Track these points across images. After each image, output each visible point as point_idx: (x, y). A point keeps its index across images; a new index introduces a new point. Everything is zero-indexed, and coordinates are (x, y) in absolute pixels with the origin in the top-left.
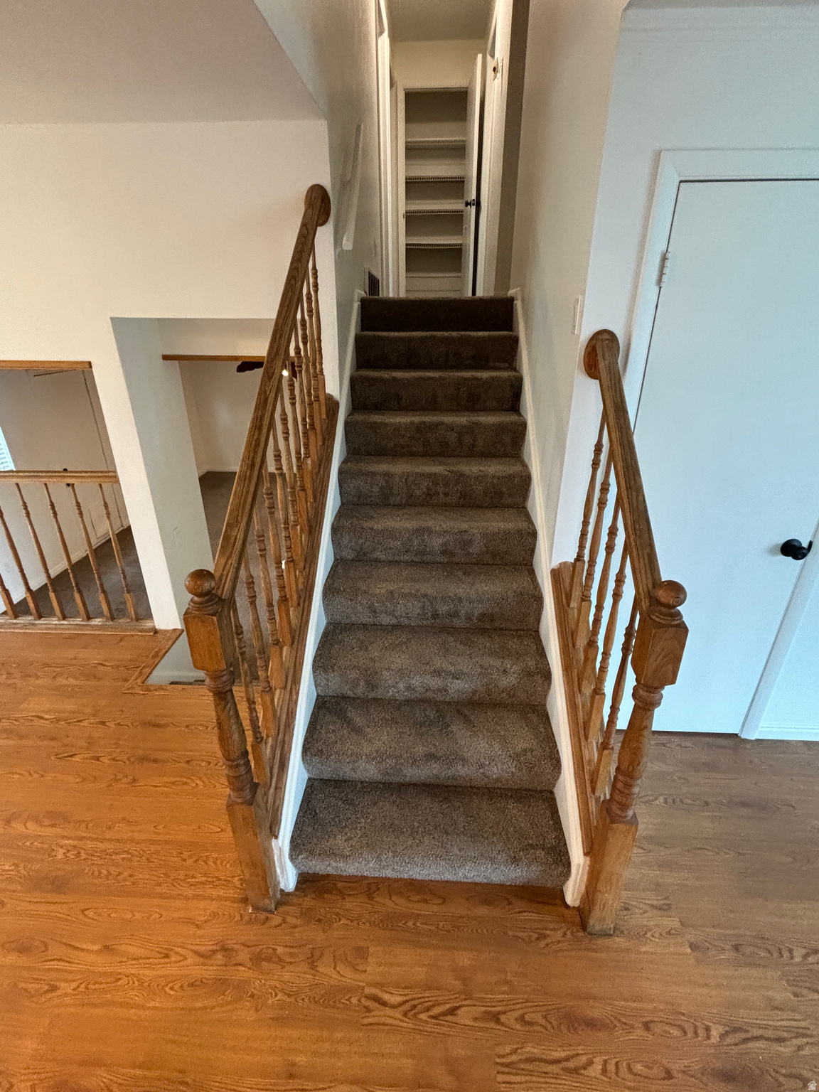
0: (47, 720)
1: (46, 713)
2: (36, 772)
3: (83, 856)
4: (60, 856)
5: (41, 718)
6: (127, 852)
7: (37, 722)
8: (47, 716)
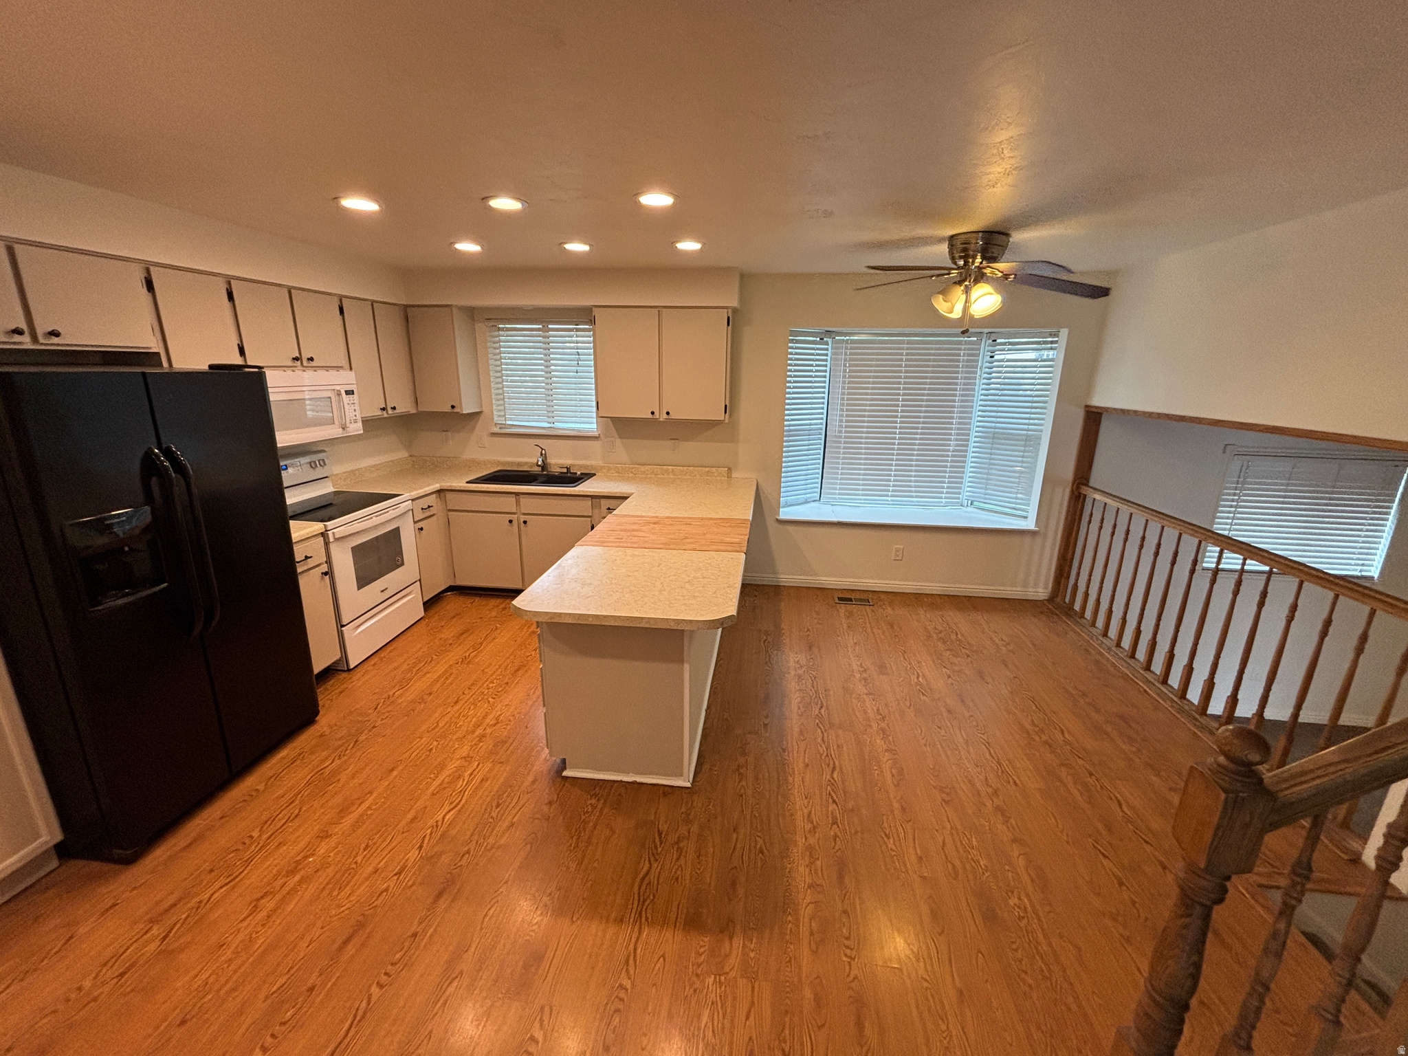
0: (1123, 811)
1: (1129, 805)
2: (1067, 835)
3: (1023, 924)
4: (1011, 902)
5: (1120, 805)
6: (1050, 971)
7: (1114, 806)
8: (1126, 810)
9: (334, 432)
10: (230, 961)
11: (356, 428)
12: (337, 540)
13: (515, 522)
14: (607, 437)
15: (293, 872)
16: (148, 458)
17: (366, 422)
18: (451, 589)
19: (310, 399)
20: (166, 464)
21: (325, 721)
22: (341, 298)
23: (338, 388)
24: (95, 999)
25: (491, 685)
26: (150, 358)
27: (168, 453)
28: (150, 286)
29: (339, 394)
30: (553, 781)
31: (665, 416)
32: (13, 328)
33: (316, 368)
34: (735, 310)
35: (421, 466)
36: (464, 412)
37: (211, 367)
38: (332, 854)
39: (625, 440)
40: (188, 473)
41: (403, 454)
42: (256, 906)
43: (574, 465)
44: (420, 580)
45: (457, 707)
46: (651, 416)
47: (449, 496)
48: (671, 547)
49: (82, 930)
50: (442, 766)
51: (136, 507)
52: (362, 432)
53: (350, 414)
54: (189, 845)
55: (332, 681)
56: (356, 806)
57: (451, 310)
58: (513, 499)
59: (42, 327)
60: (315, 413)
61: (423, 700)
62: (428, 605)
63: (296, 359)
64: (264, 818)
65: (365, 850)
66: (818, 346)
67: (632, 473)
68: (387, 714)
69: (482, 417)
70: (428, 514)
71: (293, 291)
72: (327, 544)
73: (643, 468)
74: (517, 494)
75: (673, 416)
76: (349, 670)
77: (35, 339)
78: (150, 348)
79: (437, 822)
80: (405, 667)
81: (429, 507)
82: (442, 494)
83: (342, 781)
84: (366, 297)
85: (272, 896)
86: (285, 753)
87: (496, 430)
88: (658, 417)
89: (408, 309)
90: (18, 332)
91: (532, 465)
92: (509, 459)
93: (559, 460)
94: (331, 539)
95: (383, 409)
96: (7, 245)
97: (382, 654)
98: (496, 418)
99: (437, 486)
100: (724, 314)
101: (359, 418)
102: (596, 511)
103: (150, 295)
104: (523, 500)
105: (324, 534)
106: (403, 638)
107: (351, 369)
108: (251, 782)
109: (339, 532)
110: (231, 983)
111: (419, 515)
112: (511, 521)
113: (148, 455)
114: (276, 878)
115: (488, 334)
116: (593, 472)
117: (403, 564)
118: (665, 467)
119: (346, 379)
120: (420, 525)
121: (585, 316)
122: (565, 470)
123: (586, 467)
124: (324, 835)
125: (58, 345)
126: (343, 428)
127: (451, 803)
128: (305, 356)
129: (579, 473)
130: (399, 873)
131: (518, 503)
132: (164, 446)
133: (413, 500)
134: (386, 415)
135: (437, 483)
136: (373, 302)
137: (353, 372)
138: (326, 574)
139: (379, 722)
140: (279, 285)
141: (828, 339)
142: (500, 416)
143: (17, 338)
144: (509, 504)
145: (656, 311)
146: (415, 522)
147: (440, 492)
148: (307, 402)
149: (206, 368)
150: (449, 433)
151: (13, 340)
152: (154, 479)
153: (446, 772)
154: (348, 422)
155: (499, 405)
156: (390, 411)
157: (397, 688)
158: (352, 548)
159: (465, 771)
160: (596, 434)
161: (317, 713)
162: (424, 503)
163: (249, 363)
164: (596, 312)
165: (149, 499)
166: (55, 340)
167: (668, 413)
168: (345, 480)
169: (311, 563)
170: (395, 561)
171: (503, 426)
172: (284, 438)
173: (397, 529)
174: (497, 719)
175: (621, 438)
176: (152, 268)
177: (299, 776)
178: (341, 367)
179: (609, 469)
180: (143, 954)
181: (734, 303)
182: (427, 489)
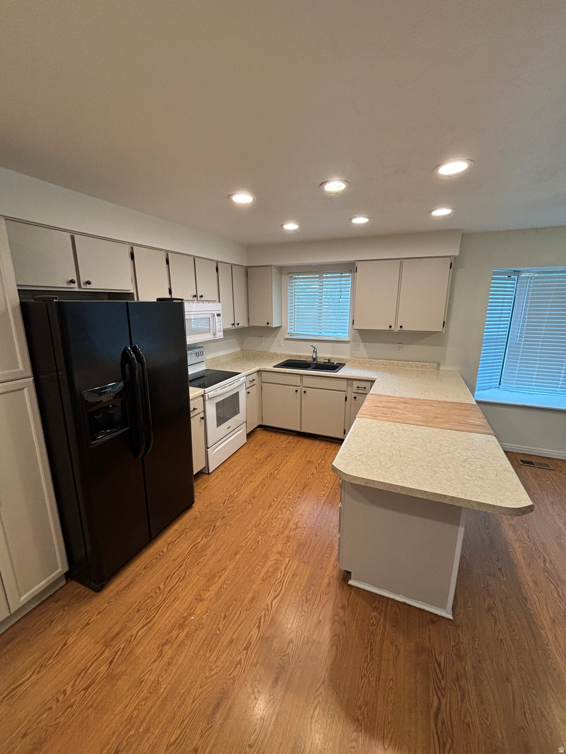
9: (209, 337)
10: (146, 699)
11: (220, 335)
12: (209, 399)
13: (299, 392)
14: (354, 342)
15: (182, 626)
16: (125, 353)
17: (226, 332)
18: (260, 426)
19: (194, 319)
20: (134, 356)
21: (198, 506)
22: (217, 262)
23: (213, 312)
24: (71, 706)
25: (289, 497)
26: (129, 295)
27: (135, 350)
28: (132, 256)
29: (213, 316)
30: (343, 589)
31: (399, 328)
32: (71, 280)
33: (203, 301)
34: (455, 258)
35: (247, 356)
36: (274, 327)
37: (158, 299)
38: (204, 617)
39: (366, 344)
40: (143, 361)
41: (239, 349)
42: (161, 651)
43: (332, 358)
44: (246, 422)
45: (271, 510)
46: (389, 329)
47: (263, 373)
48: (430, 424)
49: (71, 640)
50: (266, 557)
51: (118, 381)
52: (223, 337)
53: (218, 327)
54: (128, 586)
55: (200, 480)
56: (217, 579)
57: (272, 268)
58: (299, 378)
59: (83, 280)
60: (196, 326)
61: (250, 501)
62: (249, 435)
63: (195, 296)
64: (166, 574)
65: (224, 620)
66: (508, 282)
67: (369, 364)
68: (231, 509)
69: (282, 328)
70: (252, 384)
71: (196, 258)
72: (204, 401)
73: (377, 361)
74: (301, 375)
75: (404, 328)
76: (209, 474)
77: (80, 286)
78: (129, 290)
79: (267, 606)
80: (238, 476)
81: (253, 380)
82: (260, 373)
83: (208, 556)
84: (228, 262)
85: (170, 644)
86: (176, 527)
87: (288, 336)
88: (393, 329)
89: (248, 269)
90: (72, 282)
91: (309, 357)
92: (294, 354)
93: (324, 354)
94: (207, 399)
95: (234, 324)
96: (71, 236)
97: (226, 465)
98: (289, 330)
99: (257, 368)
100: (449, 261)
101: (222, 329)
102: (349, 388)
103: (132, 261)
104: (305, 379)
105: (203, 396)
106: (236, 455)
107: (219, 302)
108: (160, 544)
109: (211, 394)
110: (145, 725)
111: (249, 385)
112: (296, 391)
113: (125, 350)
114: (173, 628)
115: (289, 282)
116: (343, 363)
117: (239, 413)
118: (392, 361)
119: (217, 307)
120: (248, 390)
121: (351, 268)
122: (327, 361)
123: (340, 359)
124: (199, 599)
125: (89, 289)
126: (214, 335)
127: (275, 591)
128: (199, 295)
129: (335, 363)
130: (246, 648)
131: (302, 381)
132: (133, 346)
133: (246, 376)
134: (234, 328)
135: (258, 366)
136: (232, 265)
137: (221, 304)
138: (203, 418)
139: (226, 514)
140: (190, 255)
141: (515, 277)
142: (291, 329)
143: (72, 285)
144: (296, 380)
145: (399, 261)
146: (246, 389)
147: (259, 371)
148: (193, 320)
149: (156, 300)
150: (263, 338)
151: (71, 286)
152: (127, 365)
153: (269, 564)
154: (217, 331)
155: (291, 322)
156: (236, 326)
157: (235, 490)
158: (216, 404)
159: (282, 565)
160: (347, 339)
161: (193, 502)
162: (251, 378)
163: (173, 297)
164: (358, 265)
165: (124, 378)
166: (88, 286)
167: (401, 327)
168: (211, 363)
169: (196, 412)
170: (236, 412)
171: (291, 334)
172: (190, 340)
173: (238, 392)
174: (296, 525)
175: (363, 342)
176: (134, 247)
177: (183, 547)
178: (215, 301)
179: (354, 361)
180: (98, 673)
181: (457, 253)
182: (253, 370)
